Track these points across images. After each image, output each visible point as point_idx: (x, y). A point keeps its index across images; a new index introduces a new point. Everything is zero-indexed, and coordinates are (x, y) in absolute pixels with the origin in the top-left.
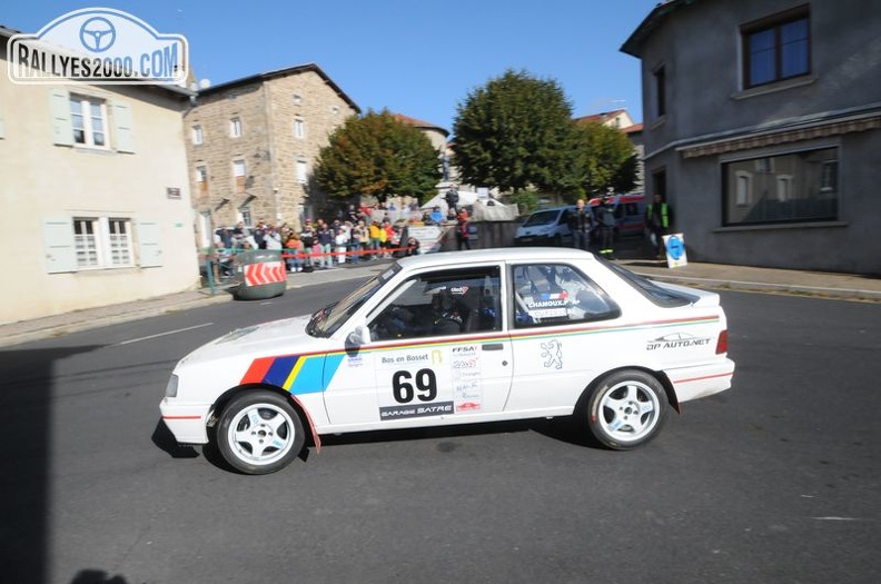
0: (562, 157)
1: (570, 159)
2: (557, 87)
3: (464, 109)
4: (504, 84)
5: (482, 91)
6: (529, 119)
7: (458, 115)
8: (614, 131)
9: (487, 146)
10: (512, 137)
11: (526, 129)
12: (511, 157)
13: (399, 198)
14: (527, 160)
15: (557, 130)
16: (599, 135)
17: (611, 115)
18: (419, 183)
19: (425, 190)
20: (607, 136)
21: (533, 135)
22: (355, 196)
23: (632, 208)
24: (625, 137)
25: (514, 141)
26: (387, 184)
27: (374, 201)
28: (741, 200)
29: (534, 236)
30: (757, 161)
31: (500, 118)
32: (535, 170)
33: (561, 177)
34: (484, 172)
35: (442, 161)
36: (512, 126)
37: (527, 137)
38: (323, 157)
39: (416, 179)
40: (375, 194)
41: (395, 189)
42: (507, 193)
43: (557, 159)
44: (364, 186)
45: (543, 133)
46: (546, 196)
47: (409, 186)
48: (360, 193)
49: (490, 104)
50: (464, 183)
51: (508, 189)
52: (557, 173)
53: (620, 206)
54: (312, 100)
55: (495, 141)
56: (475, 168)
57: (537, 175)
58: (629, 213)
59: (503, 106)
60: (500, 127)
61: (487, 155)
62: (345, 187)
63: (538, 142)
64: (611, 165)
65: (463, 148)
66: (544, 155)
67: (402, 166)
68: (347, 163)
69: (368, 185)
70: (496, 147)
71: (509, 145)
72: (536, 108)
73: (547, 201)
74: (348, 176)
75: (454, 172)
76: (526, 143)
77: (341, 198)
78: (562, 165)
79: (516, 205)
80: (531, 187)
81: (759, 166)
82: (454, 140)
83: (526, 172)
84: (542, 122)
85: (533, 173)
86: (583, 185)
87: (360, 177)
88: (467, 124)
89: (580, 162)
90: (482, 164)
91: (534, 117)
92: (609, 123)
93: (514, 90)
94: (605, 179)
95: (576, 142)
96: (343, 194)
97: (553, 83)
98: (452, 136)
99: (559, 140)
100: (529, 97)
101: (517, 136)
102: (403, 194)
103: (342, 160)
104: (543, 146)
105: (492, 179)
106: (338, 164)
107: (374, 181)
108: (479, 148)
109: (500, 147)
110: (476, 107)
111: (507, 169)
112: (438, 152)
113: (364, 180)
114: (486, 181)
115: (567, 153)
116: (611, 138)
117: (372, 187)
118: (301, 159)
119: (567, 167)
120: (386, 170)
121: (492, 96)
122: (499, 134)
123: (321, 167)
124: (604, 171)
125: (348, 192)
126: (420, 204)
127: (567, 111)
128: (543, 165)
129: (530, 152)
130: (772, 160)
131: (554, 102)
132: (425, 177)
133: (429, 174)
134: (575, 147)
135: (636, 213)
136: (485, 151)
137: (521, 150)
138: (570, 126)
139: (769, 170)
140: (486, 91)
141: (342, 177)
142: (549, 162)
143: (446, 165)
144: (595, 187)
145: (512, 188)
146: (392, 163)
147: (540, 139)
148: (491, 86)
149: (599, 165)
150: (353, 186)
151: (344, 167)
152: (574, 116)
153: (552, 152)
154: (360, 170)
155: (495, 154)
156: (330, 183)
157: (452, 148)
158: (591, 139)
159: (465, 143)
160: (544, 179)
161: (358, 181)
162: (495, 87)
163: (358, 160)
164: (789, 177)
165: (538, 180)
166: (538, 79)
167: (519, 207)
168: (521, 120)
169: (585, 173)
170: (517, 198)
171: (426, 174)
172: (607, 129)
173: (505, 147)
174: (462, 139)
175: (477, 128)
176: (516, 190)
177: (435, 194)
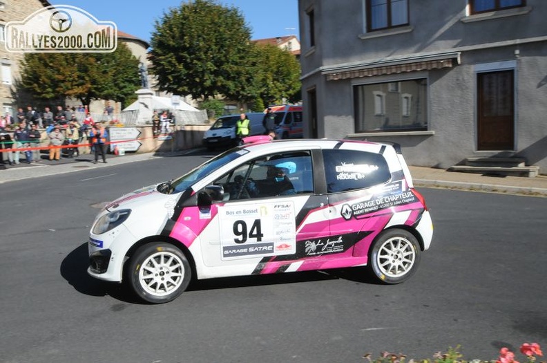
0: (243, 71)
1: (250, 74)
2: (239, 14)
3: (161, 26)
4: (195, 8)
5: (176, 12)
6: (216, 39)
7: (155, 31)
8: (286, 53)
9: (180, 59)
10: (202, 53)
11: (213, 47)
12: (201, 70)
13: (103, 101)
14: (216, 73)
15: (239, 49)
16: (275, 55)
17: (284, 39)
18: (121, 88)
19: (126, 95)
20: (279, 56)
21: (219, 52)
22: (60, 99)
23: (298, 116)
24: (294, 59)
25: (203, 56)
26: (90, 88)
27: (79, 103)
28: (378, 111)
29: (220, 137)
30: (390, 84)
31: (192, 37)
32: (221, 81)
33: (243, 89)
34: (178, 81)
35: (142, 71)
36: (201, 44)
37: (215, 55)
38: (27, 60)
39: (116, 85)
40: (79, 96)
41: (97, 93)
42: (198, 100)
43: (239, 73)
44: (69, 89)
45: (228, 52)
46: (233, 102)
47: (111, 91)
48: (64, 96)
49: (183, 24)
50: (162, 90)
51: (200, 96)
52: (239, 85)
53: (289, 114)
54: (16, 7)
55: (187, 56)
56: (170, 77)
57: (223, 86)
58: (296, 120)
59: (194, 26)
60: (191, 44)
61: (181, 67)
62: (49, 90)
63: (223, 59)
64: (283, 80)
65: (160, 60)
66: (228, 69)
67: (105, 72)
68: (52, 67)
69: (72, 89)
70: (189, 60)
71: (199, 59)
72: (221, 30)
73: (234, 107)
74: (53, 80)
75: (152, 80)
76: (213, 58)
77: (45, 99)
78: (243, 79)
79: (205, 111)
80: (219, 96)
81: (391, 87)
82: (152, 52)
83: (214, 83)
84: (227, 42)
85: (219, 84)
86: (262, 95)
87: (63, 81)
88: (163, 39)
89: (259, 77)
90: (176, 74)
91: (219, 37)
92: (282, 46)
93: (203, 13)
94: (280, 91)
95: (254, 60)
96: (48, 96)
97: (235, 10)
98: (150, 49)
99: (241, 58)
100: (216, 20)
101: (206, 53)
102: (106, 98)
103: (46, 65)
104: (228, 62)
105: (186, 88)
106: (42, 68)
107: (78, 85)
108: (173, 60)
109: (192, 60)
110: (171, 25)
111: (197, 80)
112: (138, 62)
113: (69, 85)
114: (180, 89)
115: (247, 68)
116: (283, 58)
117: (76, 91)
118: (5, 62)
119: (248, 80)
120: (89, 76)
121: (185, 18)
122: (191, 50)
123: (26, 71)
124: (278, 84)
125: (52, 95)
126: (123, 108)
127: (247, 34)
128: (228, 78)
129: (217, 66)
130: (400, 83)
131: (236, 26)
132: (126, 84)
133: (130, 81)
134: (254, 64)
135: (301, 120)
136: (179, 63)
137: (210, 65)
138: (249, 47)
139: (397, 90)
140: (179, 13)
141: (46, 80)
142: (232, 75)
143: (144, 74)
144: (272, 97)
145: (203, 96)
146: (95, 70)
147: (225, 56)
148: (184, 9)
149: (274, 80)
150: (57, 89)
151: (49, 72)
152: (252, 39)
153: (235, 68)
154: (64, 75)
155: (187, 67)
156: (36, 85)
157: (150, 59)
158: (268, 58)
159: (160, 55)
160: (229, 89)
161: (62, 85)
162: (186, 9)
163: (61, 65)
164: (409, 96)
165: (224, 90)
166: (223, 6)
167: (208, 112)
168: (209, 40)
169: (264, 85)
170: (206, 104)
171: (127, 81)
172: (280, 51)
173: (195, 61)
174: (159, 51)
175: (171, 43)
176: (206, 97)
177: (136, 99)
